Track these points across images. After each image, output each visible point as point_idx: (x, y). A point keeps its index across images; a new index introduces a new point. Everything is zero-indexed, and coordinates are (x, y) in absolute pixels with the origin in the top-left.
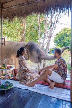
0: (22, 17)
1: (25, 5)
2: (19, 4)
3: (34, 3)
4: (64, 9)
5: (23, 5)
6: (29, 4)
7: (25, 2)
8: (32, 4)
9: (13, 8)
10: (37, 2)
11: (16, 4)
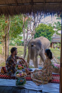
0: (9, 16)
1: (14, 5)
2: (8, 4)
3: (23, 5)
4: (48, 14)
5: (12, 5)
6: (18, 5)
7: (14, 3)
8: (21, 6)
9: (1, 6)
10: (26, 5)
11: (5, 3)
